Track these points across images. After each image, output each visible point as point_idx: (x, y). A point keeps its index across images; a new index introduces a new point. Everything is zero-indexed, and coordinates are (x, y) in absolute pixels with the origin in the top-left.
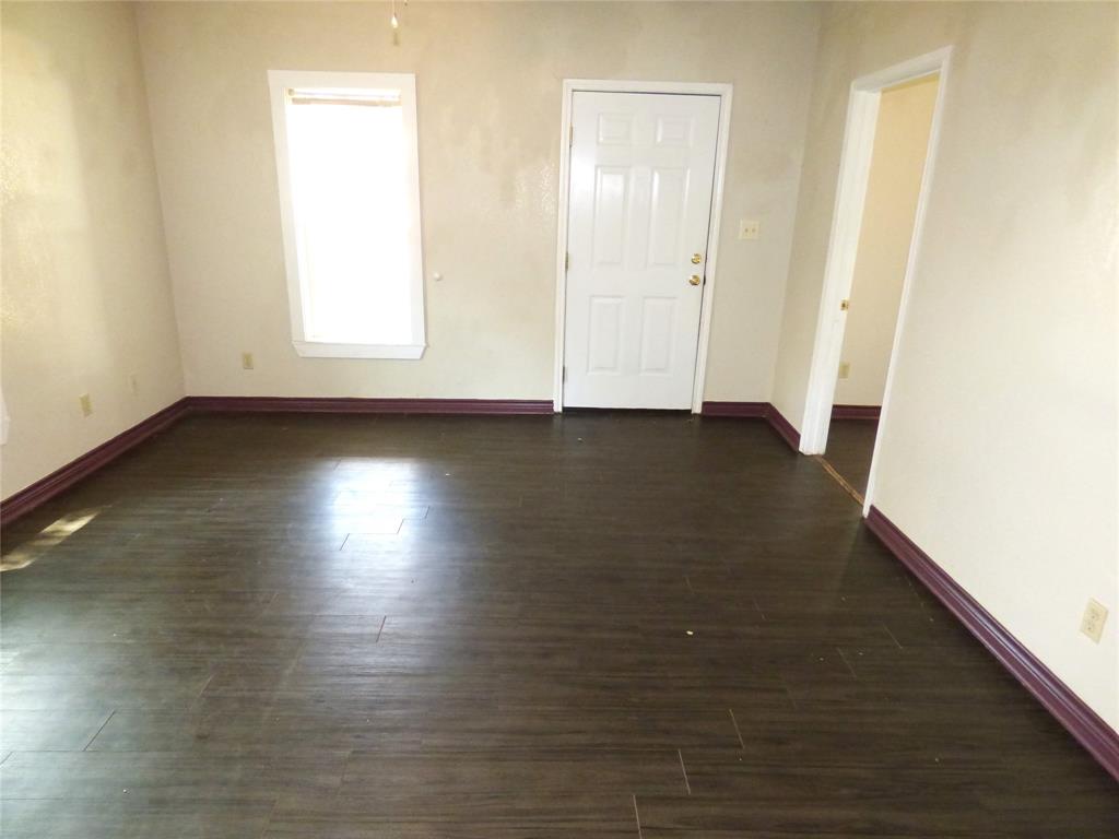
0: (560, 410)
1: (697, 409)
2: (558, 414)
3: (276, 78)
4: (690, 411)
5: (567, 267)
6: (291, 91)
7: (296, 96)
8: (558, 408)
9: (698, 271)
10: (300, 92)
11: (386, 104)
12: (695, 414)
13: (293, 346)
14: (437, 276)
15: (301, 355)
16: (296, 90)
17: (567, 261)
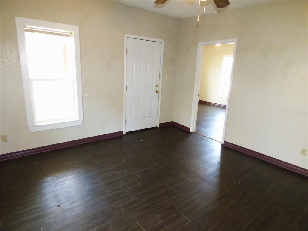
0: (125, 133)
1: (158, 126)
2: (124, 134)
3: (19, 20)
4: (156, 127)
5: (126, 90)
6: (25, 26)
7: (26, 28)
8: (124, 133)
9: (157, 89)
10: (28, 27)
11: (66, 36)
12: (158, 127)
13: (28, 128)
14: (87, 95)
15: (32, 131)
16: (26, 26)
17: (126, 88)
